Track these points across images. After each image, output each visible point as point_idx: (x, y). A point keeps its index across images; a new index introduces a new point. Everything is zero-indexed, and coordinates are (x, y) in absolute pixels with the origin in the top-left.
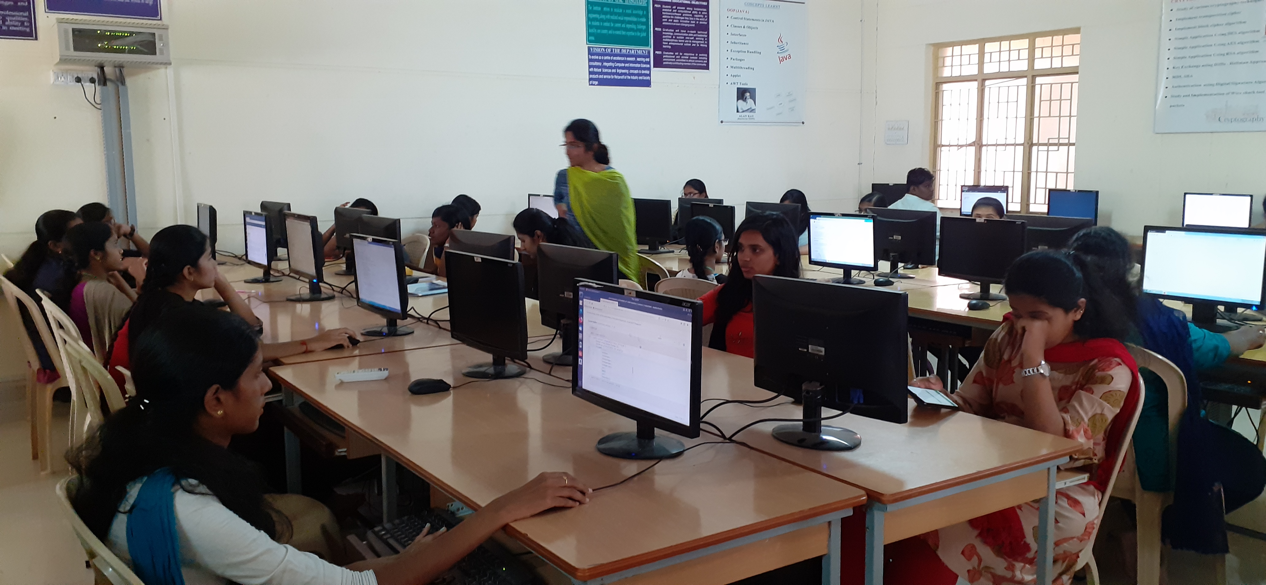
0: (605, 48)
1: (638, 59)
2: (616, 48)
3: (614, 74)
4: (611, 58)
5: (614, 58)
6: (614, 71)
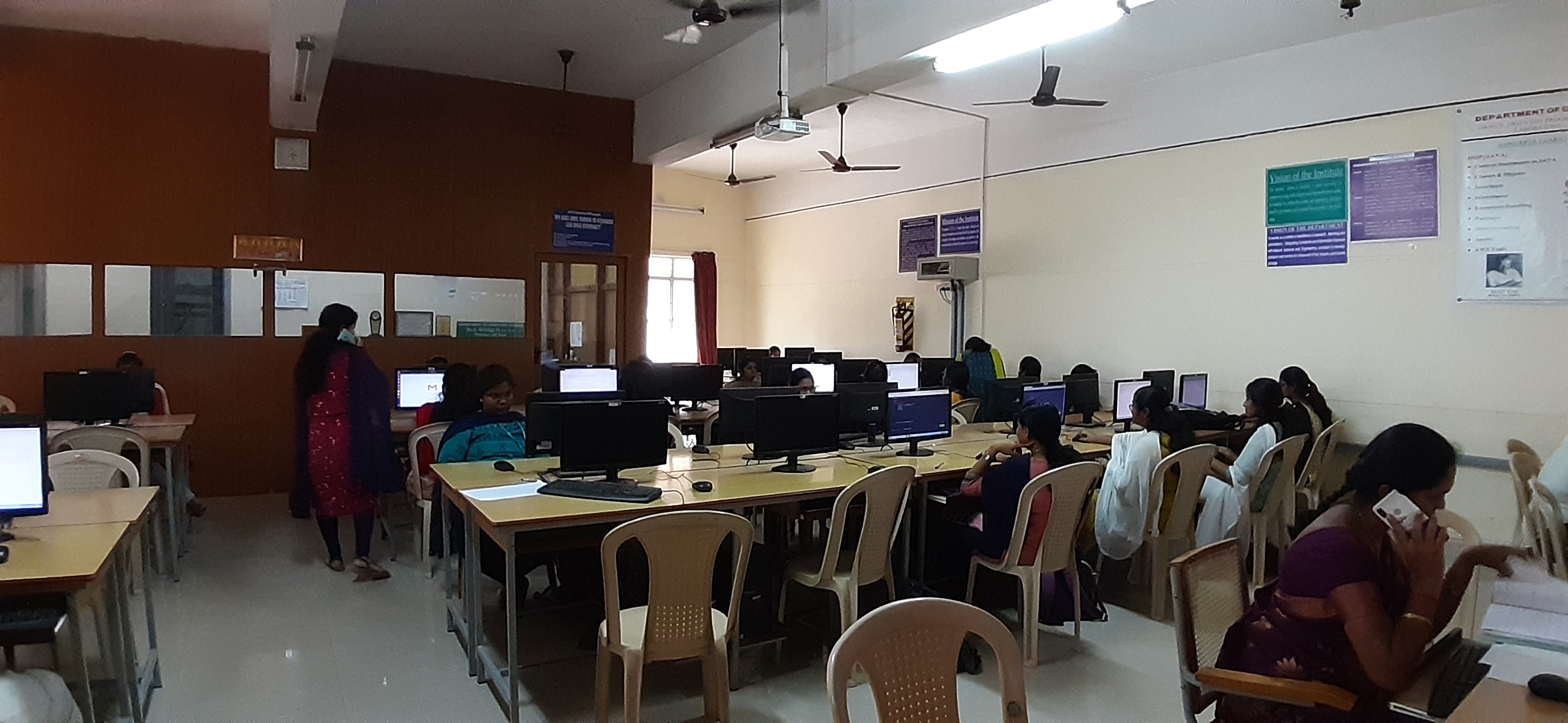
0: (1287, 228)
1: (1330, 234)
2: (1301, 226)
3: (1297, 253)
4: (1296, 236)
5: (1299, 236)
6: (1298, 249)
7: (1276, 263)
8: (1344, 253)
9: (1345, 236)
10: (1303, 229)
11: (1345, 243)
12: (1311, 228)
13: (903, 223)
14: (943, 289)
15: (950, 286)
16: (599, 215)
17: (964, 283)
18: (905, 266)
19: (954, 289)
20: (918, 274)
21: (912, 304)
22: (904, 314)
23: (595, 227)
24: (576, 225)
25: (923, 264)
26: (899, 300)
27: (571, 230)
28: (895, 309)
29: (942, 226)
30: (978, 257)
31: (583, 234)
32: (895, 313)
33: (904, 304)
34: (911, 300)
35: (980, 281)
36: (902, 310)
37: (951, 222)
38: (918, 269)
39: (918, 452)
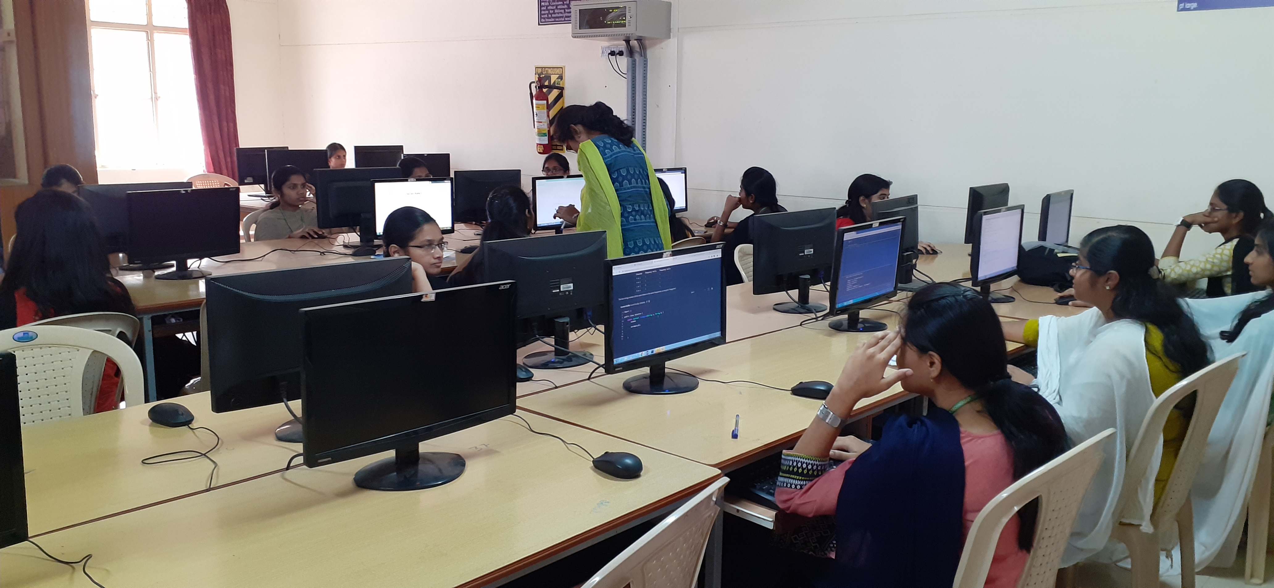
7: (1193, 5)
14: (613, 53)
15: (622, 46)
17: (647, 43)
18: (547, 15)
19: (631, 54)
20: (573, 28)
21: (561, 77)
22: (550, 92)
25: (580, 11)
26: (540, 71)
28: (533, 85)
32: (534, 93)
33: (548, 78)
34: (558, 71)
35: (672, 42)
36: (546, 87)
38: (573, 18)
39: (667, 383)
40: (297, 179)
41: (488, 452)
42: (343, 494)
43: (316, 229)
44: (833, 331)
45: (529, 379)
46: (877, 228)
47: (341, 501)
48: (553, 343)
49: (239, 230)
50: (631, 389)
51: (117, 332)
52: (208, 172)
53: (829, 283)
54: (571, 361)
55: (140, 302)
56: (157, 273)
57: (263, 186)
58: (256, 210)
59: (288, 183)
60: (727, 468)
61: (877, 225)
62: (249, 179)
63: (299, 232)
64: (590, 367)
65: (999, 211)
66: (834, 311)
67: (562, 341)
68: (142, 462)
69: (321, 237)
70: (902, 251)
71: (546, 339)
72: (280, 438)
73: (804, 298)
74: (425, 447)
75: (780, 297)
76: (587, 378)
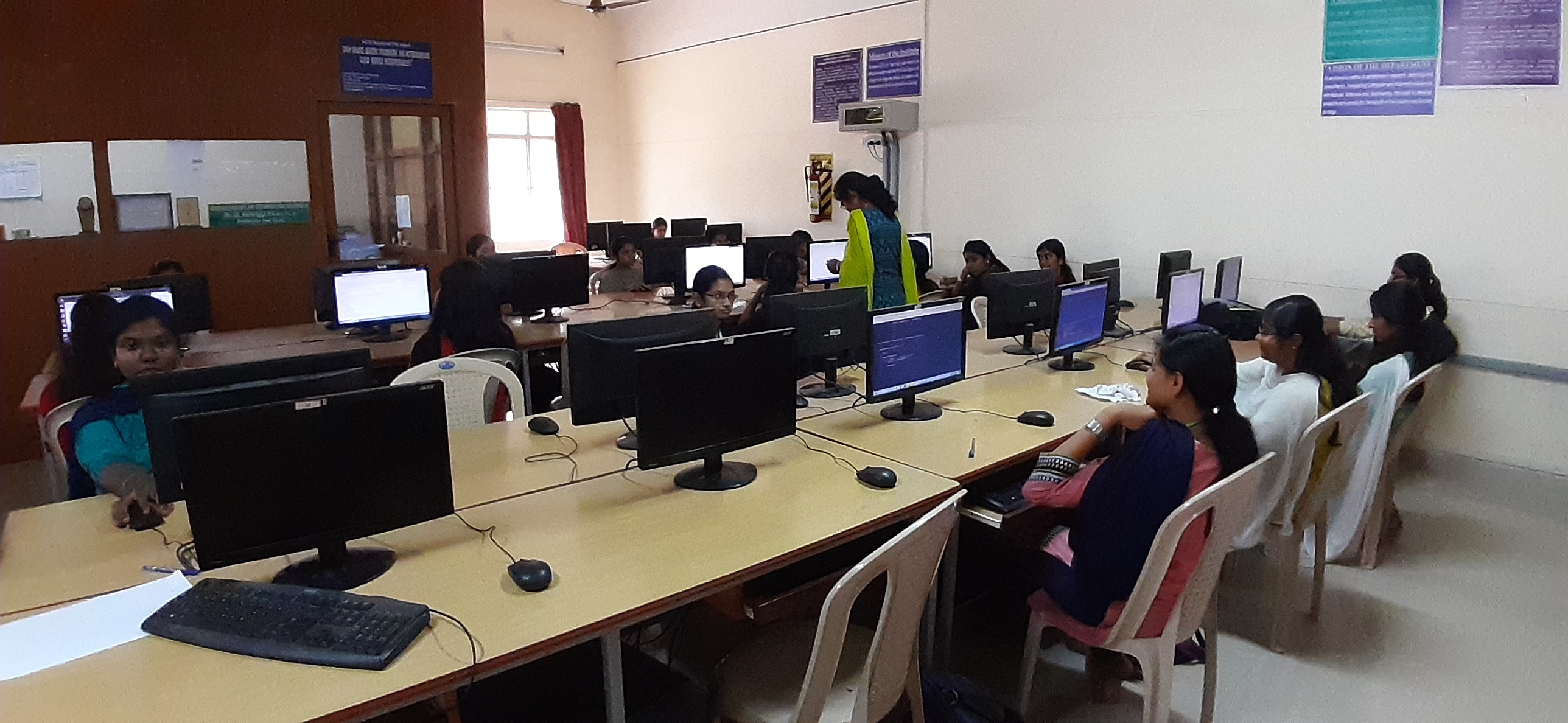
0: (1352, 65)
1: (1411, 75)
2: (1372, 63)
3: (1364, 98)
4: (1363, 77)
5: (1368, 77)
6: (1365, 94)
7: (1334, 112)
8: (1429, 101)
9: (1433, 79)
10: (1374, 67)
11: (1433, 88)
12: (1385, 66)
13: (817, 60)
14: (872, 143)
15: (879, 137)
16: (409, 46)
17: (900, 134)
18: (819, 115)
19: (886, 143)
20: (840, 124)
21: (830, 162)
22: (821, 174)
23: (405, 64)
24: (375, 61)
25: (846, 111)
26: (813, 158)
27: (370, 68)
28: (808, 169)
29: (869, 63)
30: (917, 101)
31: (388, 74)
32: (809, 175)
33: (820, 163)
34: (827, 157)
35: (920, 133)
36: (818, 170)
37: (881, 57)
38: (840, 118)
39: (916, 411)
40: (629, 247)
41: (773, 463)
42: (667, 491)
43: (643, 285)
44: (1052, 370)
45: (805, 406)
46: (1088, 286)
47: (665, 496)
48: (824, 378)
49: (588, 285)
50: (888, 416)
51: (506, 363)
52: (567, 241)
53: (1049, 330)
54: (838, 392)
55: (521, 340)
56: (532, 318)
57: (604, 251)
58: (600, 269)
59: (622, 249)
60: (965, 481)
61: (1088, 283)
62: (594, 247)
63: (630, 287)
64: (853, 397)
65: (1184, 273)
66: (1052, 354)
67: (831, 376)
68: (526, 460)
69: (647, 290)
70: (1108, 303)
71: (818, 374)
72: (620, 446)
73: (1028, 342)
74: (726, 458)
75: (1009, 341)
76: (852, 405)
